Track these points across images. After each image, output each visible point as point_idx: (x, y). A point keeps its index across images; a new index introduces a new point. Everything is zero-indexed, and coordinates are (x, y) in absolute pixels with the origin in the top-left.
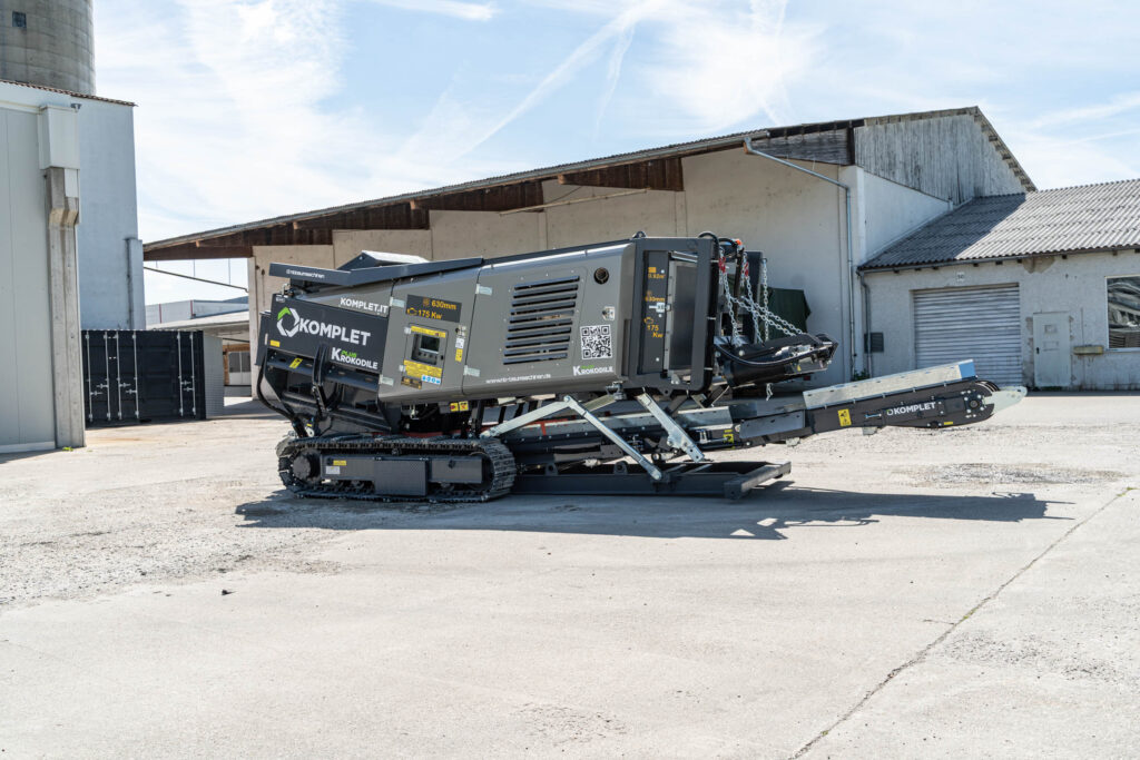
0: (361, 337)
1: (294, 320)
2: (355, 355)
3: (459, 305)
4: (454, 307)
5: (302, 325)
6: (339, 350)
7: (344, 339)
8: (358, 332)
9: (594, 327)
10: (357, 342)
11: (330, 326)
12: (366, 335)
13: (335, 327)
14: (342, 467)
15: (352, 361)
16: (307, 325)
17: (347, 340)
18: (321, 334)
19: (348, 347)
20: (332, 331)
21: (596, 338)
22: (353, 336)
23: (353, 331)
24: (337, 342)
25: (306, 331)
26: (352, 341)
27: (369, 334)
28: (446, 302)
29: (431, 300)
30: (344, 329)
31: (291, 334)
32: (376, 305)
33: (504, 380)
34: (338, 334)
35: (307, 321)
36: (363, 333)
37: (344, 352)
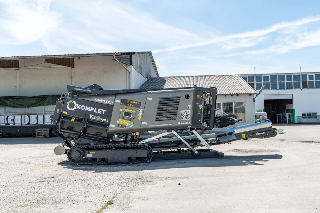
0: (102, 112)
1: (74, 105)
2: (100, 117)
3: (140, 103)
4: (138, 103)
5: (77, 106)
6: (93, 115)
7: (95, 112)
8: (101, 110)
9: (185, 111)
10: (101, 113)
11: (89, 107)
12: (104, 111)
13: (92, 108)
14: (93, 154)
15: (98, 119)
16: (80, 107)
17: (97, 112)
18: (86, 110)
19: (97, 115)
20: (90, 109)
21: (185, 114)
22: (99, 111)
23: (99, 109)
24: (92, 113)
25: (79, 109)
26: (99, 112)
27: (105, 111)
28: (135, 102)
29: (130, 101)
30: (95, 109)
31: (73, 109)
32: (109, 101)
33: (155, 126)
34: (93, 110)
35: (80, 105)
36: (103, 110)
37: (95, 116)
